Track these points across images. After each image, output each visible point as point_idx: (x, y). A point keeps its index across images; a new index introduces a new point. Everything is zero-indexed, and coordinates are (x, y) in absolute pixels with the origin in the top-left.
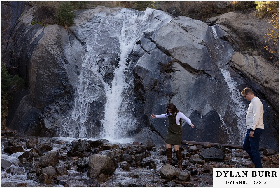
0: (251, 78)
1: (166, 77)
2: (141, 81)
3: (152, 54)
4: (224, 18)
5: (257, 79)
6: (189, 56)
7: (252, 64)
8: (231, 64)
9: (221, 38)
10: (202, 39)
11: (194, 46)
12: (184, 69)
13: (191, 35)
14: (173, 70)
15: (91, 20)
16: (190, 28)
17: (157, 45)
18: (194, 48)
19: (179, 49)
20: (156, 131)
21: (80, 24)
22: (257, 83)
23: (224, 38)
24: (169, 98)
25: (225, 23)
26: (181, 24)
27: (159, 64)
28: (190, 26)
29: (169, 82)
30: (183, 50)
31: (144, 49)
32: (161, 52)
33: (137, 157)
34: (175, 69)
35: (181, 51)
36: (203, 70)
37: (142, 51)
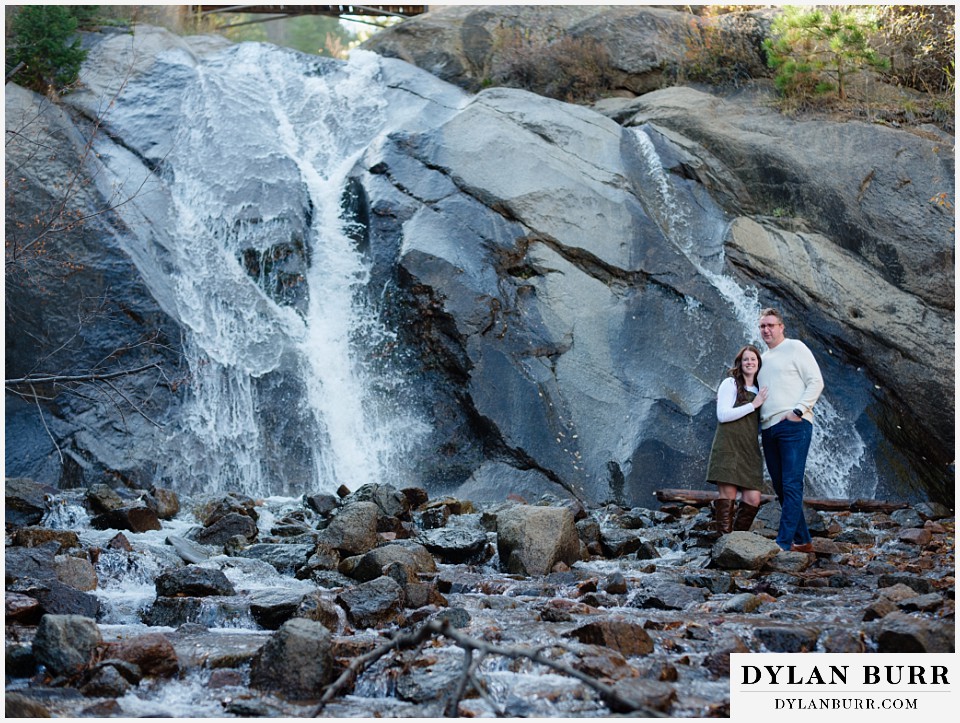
0: (808, 300)
1: (520, 292)
2: (438, 303)
3: (448, 210)
4: (671, 103)
5: (826, 304)
6: (584, 224)
7: (802, 258)
8: (735, 254)
9: (672, 171)
10: (615, 168)
11: (594, 191)
12: (575, 269)
13: (568, 155)
14: (536, 269)
15: (147, 75)
16: (559, 131)
17: (456, 180)
18: (595, 199)
19: (544, 200)
20: (540, 470)
21: (106, 87)
22: (831, 315)
23: (685, 171)
24: (547, 361)
25: (678, 122)
26: (517, 114)
27: (485, 246)
28: (556, 125)
29: (535, 309)
30: (560, 203)
31: (411, 195)
32: (478, 205)
34: (544, 265)
35: (551, 206)
36: (645, 271)
37: (405, 201)
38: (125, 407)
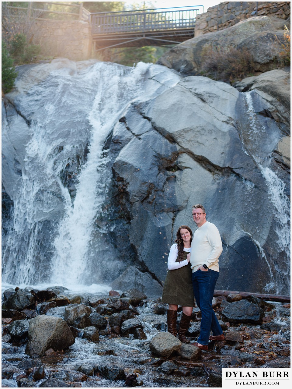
1: (168, 179)
2: (125, 186)
3: (144, 139)
4: (266, 79)
6: (207, 144)
8: (277, 156)
9: (260, 113)
10: (229, 114)
11: (215, 126)
12: (199, 166)
13: (211, 108)
14: (179, 167)
15: (43, 82)
16: (209, 96)
17: (153, 124)
18: (214, 130)
20: (150, 273)
23: (266, 113)
24: (172, 215)
25: (267, 88)
26: (193, 89)
27: (156, 157)
28: (209, 93)
29: (173, 188)
30: (197, 133)
31: (131, 132)
32: (159, 136)
33: (114, 318)
34: (184, 165)
35: (193, 135)
36: (230, 167)
37: (128, 135)
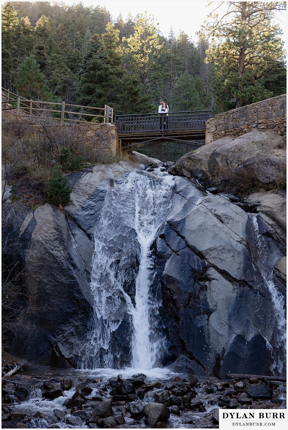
1: (201, 288)
2: (172, 294)
3: (181, 255)
6: (227, 260)
8: (277, 273)
9: (264, 234)
10: (242, 235)
11: (232, 246)
12: (222, 278)
13: (228, 228)
14: (208, 278)
15: (92, 196)
16: (226, 218)
17: (186, 242)
18: (232, 250)
19: (214, 251)
20: (196, 360)
21: (78, 202)
23: (268, 235)
24: (206, 316)
25: (269, 213)
26: (213, 210)
27: (191, 271)
28: (225, 215)
29: (205, 295)
30: (220, 251)
31: (171, 248)
32: (192, 253)
33: (185, 399)
34: (211, 277)
35: (216, 253)
36: (245, 280)
37: (169, 251)
38: (72, 334)
